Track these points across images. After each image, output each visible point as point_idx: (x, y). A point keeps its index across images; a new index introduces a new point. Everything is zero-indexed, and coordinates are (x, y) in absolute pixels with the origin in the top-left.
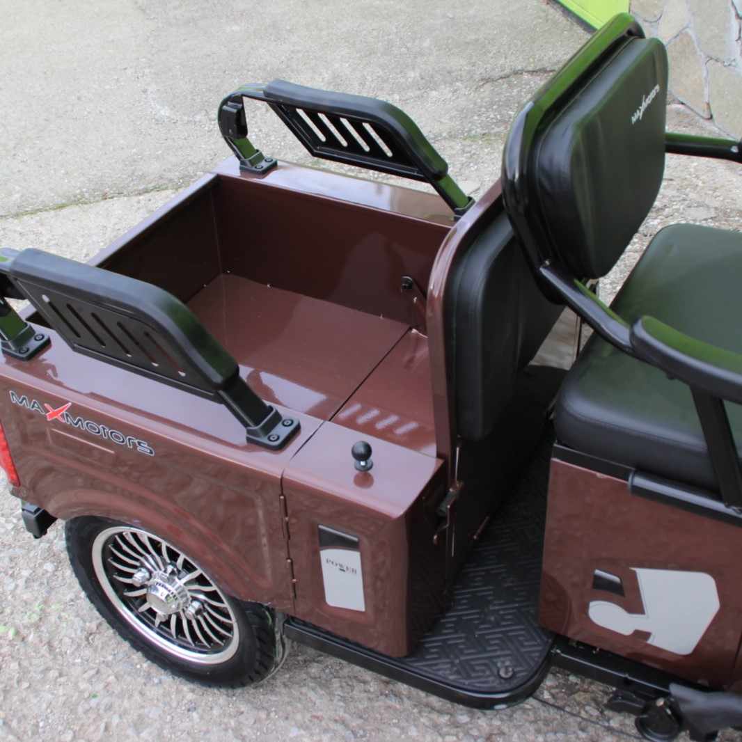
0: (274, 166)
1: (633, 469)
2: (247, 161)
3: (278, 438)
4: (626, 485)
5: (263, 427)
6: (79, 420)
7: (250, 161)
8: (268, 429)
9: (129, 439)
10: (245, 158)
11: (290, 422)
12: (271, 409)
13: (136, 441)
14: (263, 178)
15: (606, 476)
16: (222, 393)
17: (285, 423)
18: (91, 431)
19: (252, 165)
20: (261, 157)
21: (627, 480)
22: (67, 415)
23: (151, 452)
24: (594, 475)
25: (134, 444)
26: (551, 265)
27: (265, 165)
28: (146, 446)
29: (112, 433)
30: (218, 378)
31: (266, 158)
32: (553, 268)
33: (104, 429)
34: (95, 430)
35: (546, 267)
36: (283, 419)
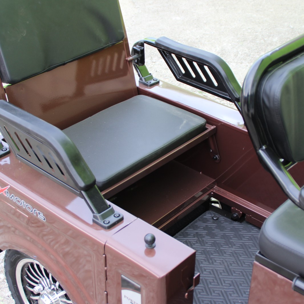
0: (157, 83)
1: (298, 276)
2: (143, 79)
3: (109, 223)
4: (291, 284)
5: (102, 215)
6: (13, 196)
7: (145, 79)
8: (104, 217)
9: (35, 210)
10: (143, 77)
11: (118, 215)
12: (110, 206)
13: (38, 212)
14: (150, 88)
15: (282, 277)
16: (83, 192)
17: (115, 216)
18: (19, 204)
19: (146, 81)
20: (151, 78)
21: (292, 280)
22: (7, 192)
23: (44, 219)
24: (276, 276)
25: (37, 213)
26: (266, 149)
27: (153, 82)
28: (42, 215)
29: (27, 205)
30: (82, 184)
31: (154, 78)
32: (267, 151)
33: (24, 203)
34: (20, 202)
35: (262, 150)
36: (115, 213)
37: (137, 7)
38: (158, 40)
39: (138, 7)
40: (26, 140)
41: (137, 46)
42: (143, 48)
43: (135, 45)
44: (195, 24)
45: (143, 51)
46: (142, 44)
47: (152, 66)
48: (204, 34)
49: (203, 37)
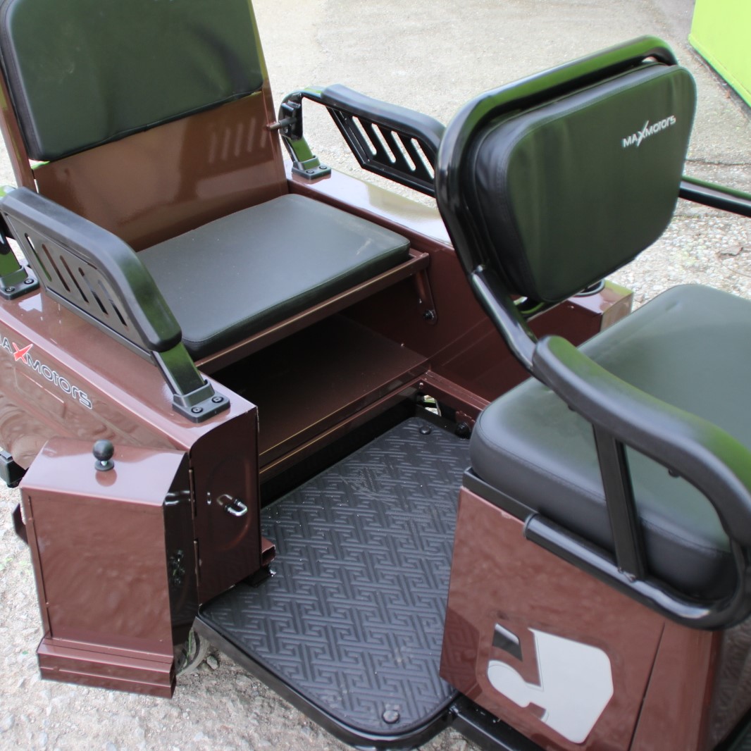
0: (327, 174)
1: (536, 512)
2: (300, 165)
3: (201, 411)
4: (521, 526)
5: (190, 397)
6: (38, 363)
7: (303, 165)
8: (194, 401)
9: (74, 389)
10: (299, 161)
11: (220, 399)
12: (206, 382)
13: (79, 391)
14: (312, 183)
15: (510, 517)
16: (157, 354)
17: (215, 400)
18: (47, 377)
19: (304, 168)
20: (316, 163)
21: (523, 520)
22: (29, 357)
23: (90, 406)
24: (499, 513)
25: (77, 393)
27: (318, 171)
28: (86, 398)
29: (61, 380)
30: (155, 339)
31: (321, 165)
33: (55, 375)
34: (49, 375)
35: (477, 273)
36: (215, 396)
37: (324, 51)
38: (327, 90)
39: (327, 52)
40: (62, 258)
41: (290, 102)
42: (299, 105)
43: (285, 101)
44: (434, 84)
45: (299, 112)
46: (298, 99)
47: (344, 159)
48: (449, 103)
49: (447, 108)
